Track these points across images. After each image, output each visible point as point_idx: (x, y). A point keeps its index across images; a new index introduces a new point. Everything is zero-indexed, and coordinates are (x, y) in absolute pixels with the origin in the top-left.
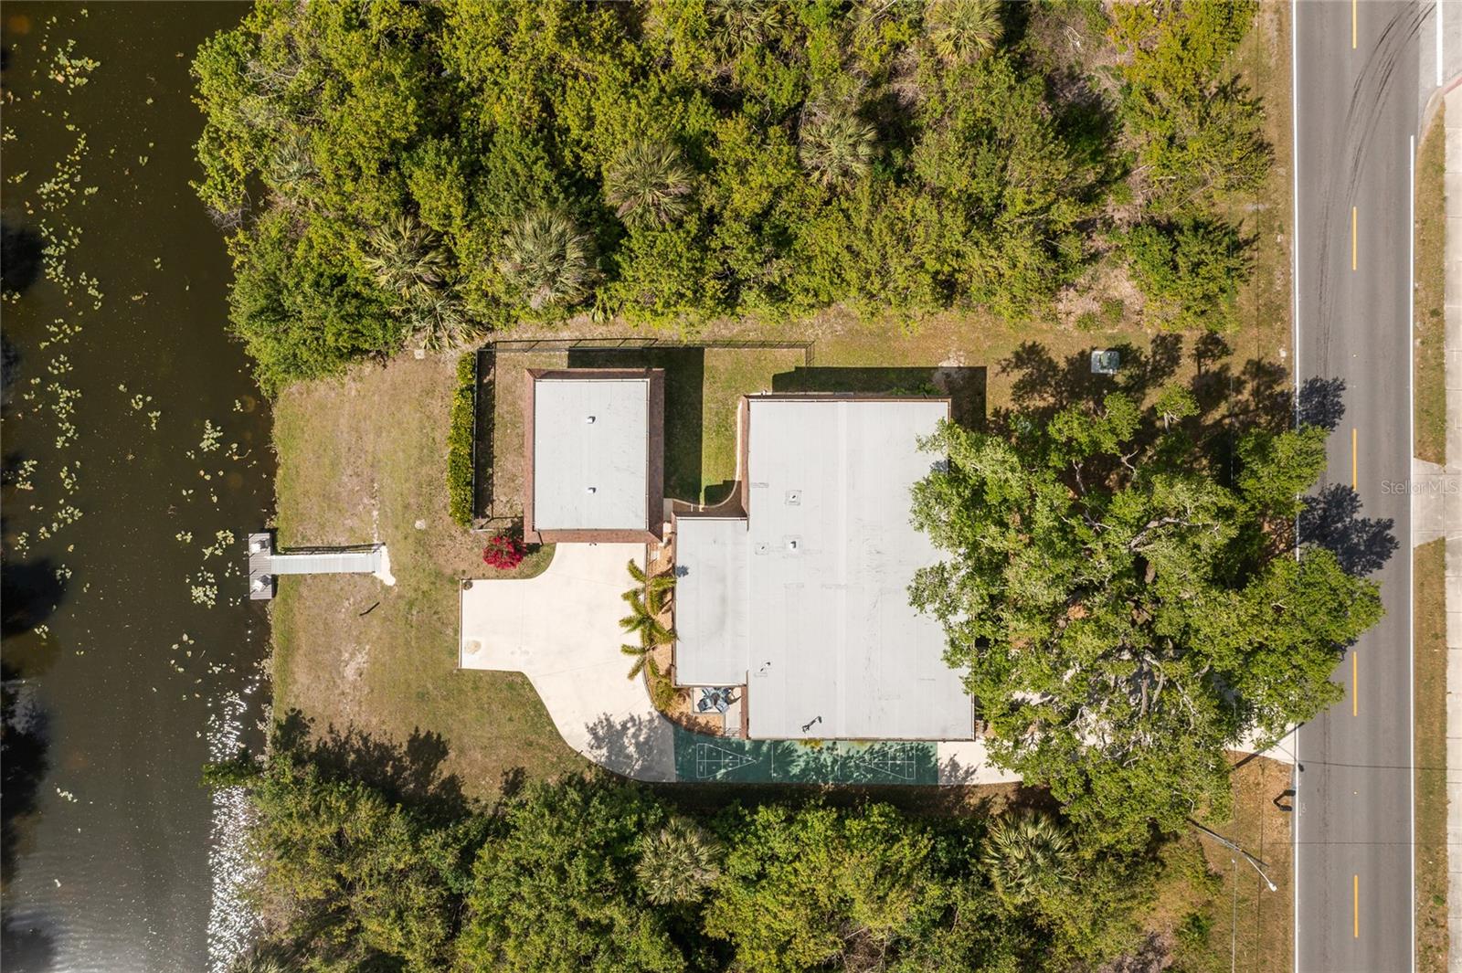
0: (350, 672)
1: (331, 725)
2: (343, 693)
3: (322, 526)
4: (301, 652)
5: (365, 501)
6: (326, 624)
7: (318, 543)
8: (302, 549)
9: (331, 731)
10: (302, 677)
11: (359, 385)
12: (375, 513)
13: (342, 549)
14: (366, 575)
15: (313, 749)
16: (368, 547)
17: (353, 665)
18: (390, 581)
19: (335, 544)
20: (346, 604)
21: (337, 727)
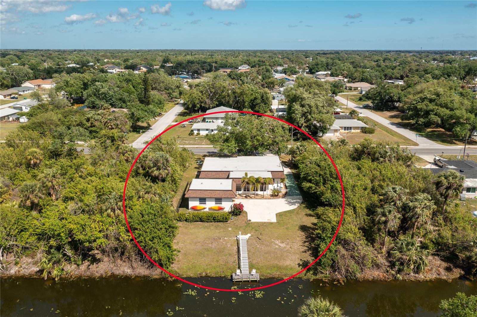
0: (283, 245)
1: (303, 252)
2: (291, 248)
3: (230, 255)
4: (278, 263)
5: (221, 241)
6: (266, 253)
7: (236, 256)
8: (239, 263)
9: (306, 252)
10: (288, 263)
11: (180, 243)
12: (226, 238)
13: (239, 248)
14: (247, 241)
15: (313, 258)
16: (238, 241)
17: (280, 244)
18: (249, 235)
19: (237, 250)
20: (258, 246)
21: (303, 250)
